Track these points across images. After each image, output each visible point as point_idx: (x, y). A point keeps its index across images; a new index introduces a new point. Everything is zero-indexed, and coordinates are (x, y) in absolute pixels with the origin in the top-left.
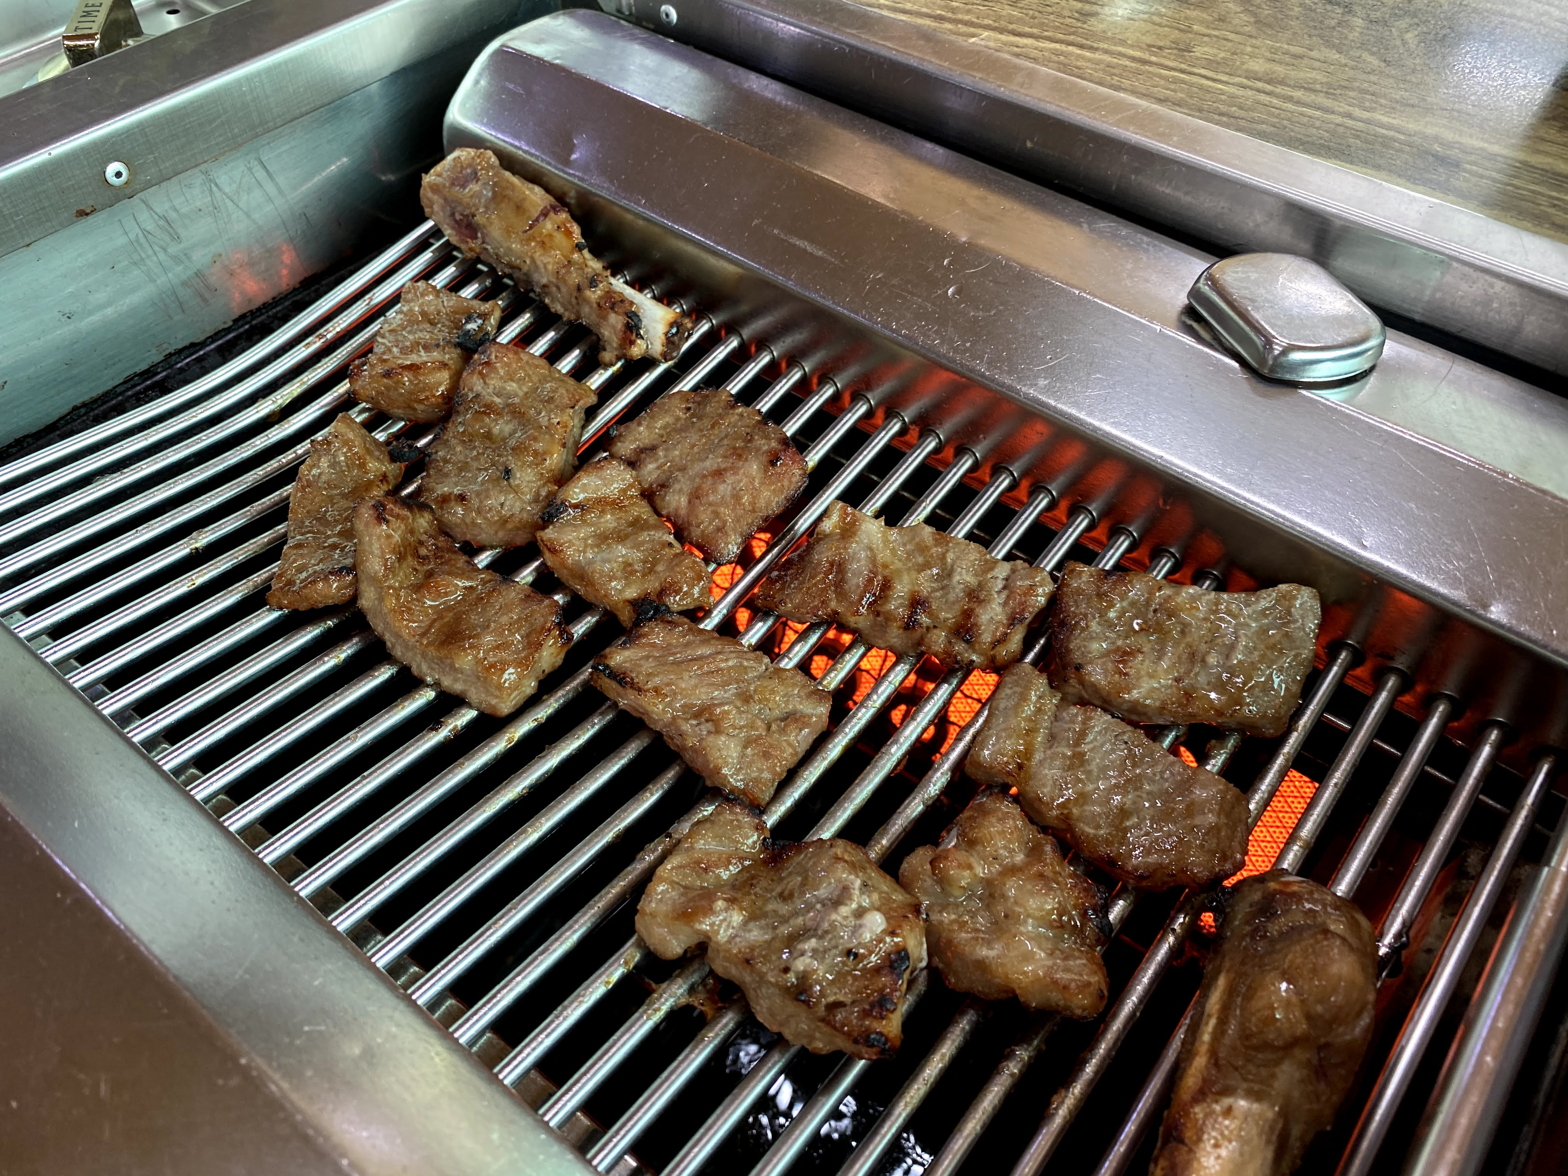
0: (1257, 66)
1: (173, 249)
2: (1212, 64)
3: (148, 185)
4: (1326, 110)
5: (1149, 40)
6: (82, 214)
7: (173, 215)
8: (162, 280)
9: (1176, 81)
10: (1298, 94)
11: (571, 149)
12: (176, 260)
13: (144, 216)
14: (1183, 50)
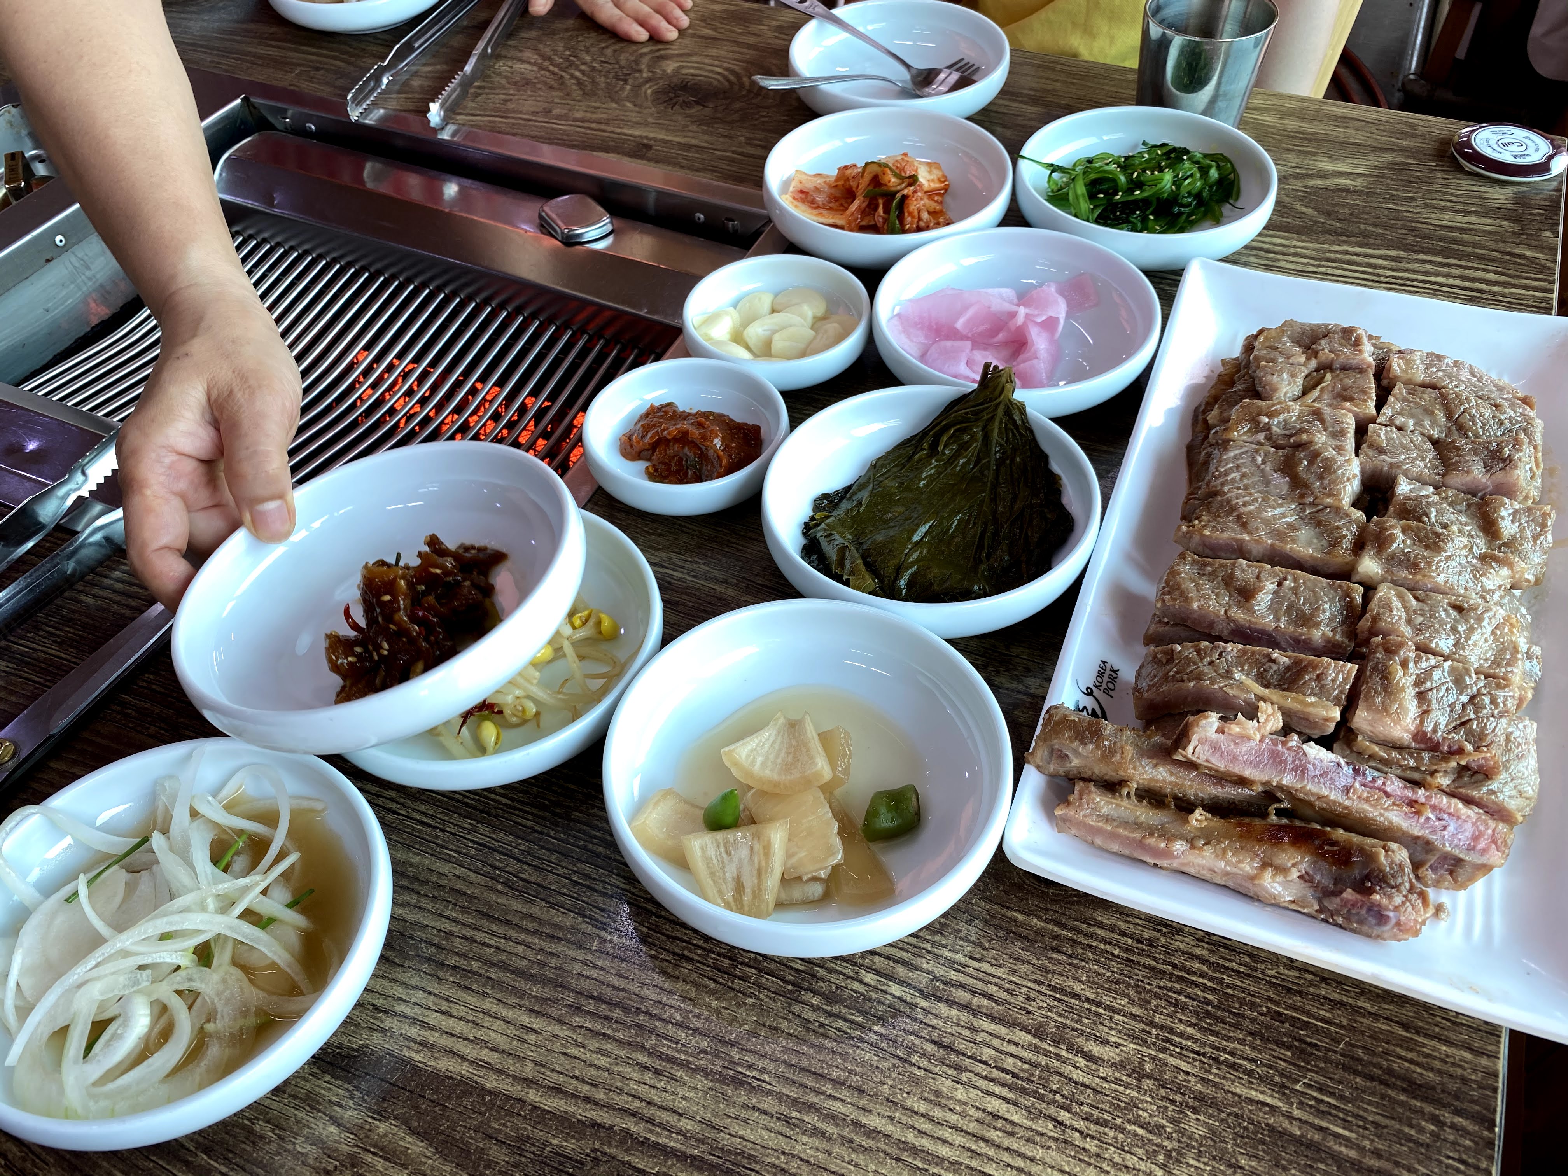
0: (579, 115)
1: (88, 273)
2: (559, 117)
3: (74, 244)
4: (604, 131)
5: (532, 109)
6: (48, 261)
7: (86, 258)
8: (85, 289)
9: (542, 127)
10: (593, 126)
11: (273, 199)
12: (90, 279)
13: (73, 259)
14: (548, 111)
